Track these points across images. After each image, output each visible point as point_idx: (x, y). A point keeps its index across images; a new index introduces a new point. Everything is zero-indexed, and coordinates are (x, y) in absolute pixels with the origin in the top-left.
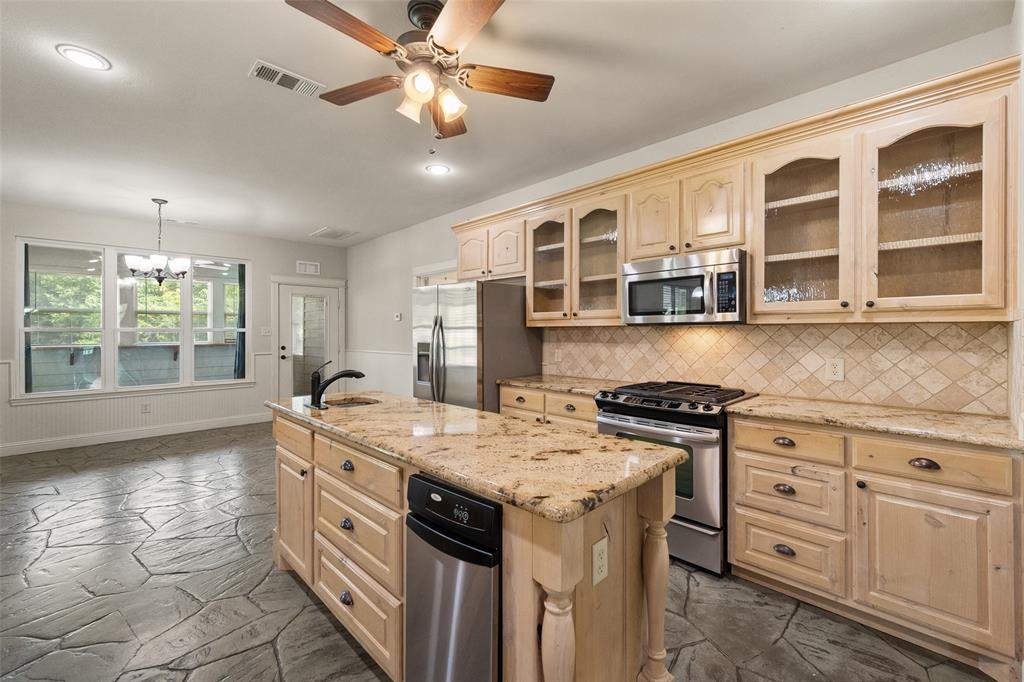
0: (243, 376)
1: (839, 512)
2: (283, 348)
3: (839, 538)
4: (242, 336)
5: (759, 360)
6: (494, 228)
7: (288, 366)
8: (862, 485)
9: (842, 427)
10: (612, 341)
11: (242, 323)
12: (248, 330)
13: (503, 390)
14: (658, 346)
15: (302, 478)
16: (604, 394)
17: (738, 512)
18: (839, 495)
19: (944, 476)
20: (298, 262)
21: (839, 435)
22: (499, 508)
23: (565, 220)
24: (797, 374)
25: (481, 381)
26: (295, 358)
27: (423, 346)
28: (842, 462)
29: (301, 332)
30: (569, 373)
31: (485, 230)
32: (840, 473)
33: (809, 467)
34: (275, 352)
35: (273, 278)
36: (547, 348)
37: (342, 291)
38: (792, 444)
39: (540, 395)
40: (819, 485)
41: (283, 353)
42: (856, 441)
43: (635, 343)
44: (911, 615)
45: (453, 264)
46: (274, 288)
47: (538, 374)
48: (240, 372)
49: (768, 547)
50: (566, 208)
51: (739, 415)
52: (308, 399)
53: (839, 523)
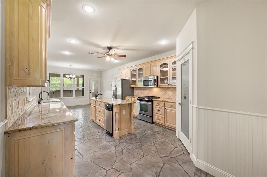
0: (83, 96)
1: (164, 113)
2: (90, 91)
3: (164, 116)
4: (83, 89)
5: (163, 93)
6: (126, 70)
7: (91, 94)
8: (166, 109)
9: (164, 101)
10: (144, 90)
11: (83, 86)
12: (84, 87)
13: (126, 98)
14: (150, 91)
15: (94, 107)
16: (138, 98)
17: (154, 114)
18: (164, 110)
19: (173, 107)
20: (93, 74)
21: (164, 102)
22: (112, 106)
23: (136, 70)
24: (167, 95)
25: (122, 96)
26: (93, 93)
27: (113, 90)
28: (164, 106)
29: (93, 87)
30: (138, 95)
31: (124, 70)
32: (164, 107)
33: (161, 107)
34: (89, 92)
35: (89, 78)
36: (135, 91)
37: (101, 80)
38: (159, 104)
39: (131, 98)
40: (162, 109)
41: (90, 92)
42: (165, 103)
43: (147, 90)
44: (170, 125)
45: (119, 76)
46: (89, 79)
47: (133, 95)
48: (83, 95)
49: (157, 119)
50: (136, 68)
51: (154, 100)
52: (95, 98)
53: (164, 114)
